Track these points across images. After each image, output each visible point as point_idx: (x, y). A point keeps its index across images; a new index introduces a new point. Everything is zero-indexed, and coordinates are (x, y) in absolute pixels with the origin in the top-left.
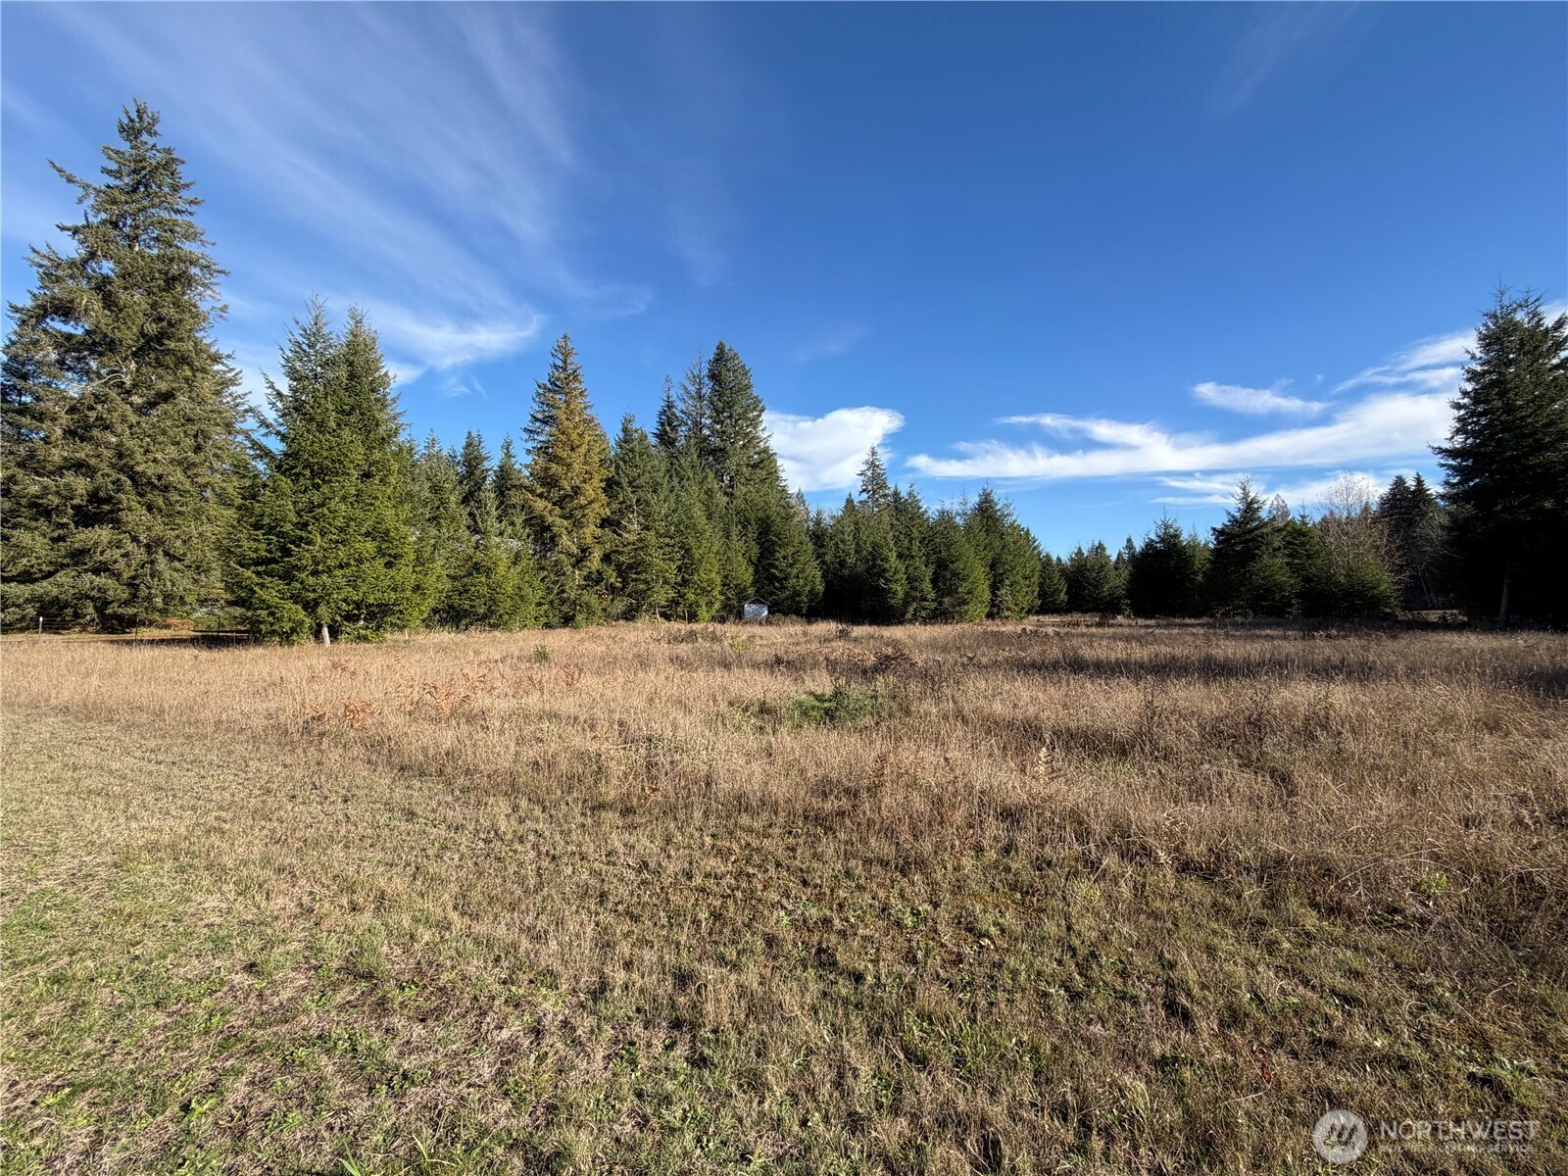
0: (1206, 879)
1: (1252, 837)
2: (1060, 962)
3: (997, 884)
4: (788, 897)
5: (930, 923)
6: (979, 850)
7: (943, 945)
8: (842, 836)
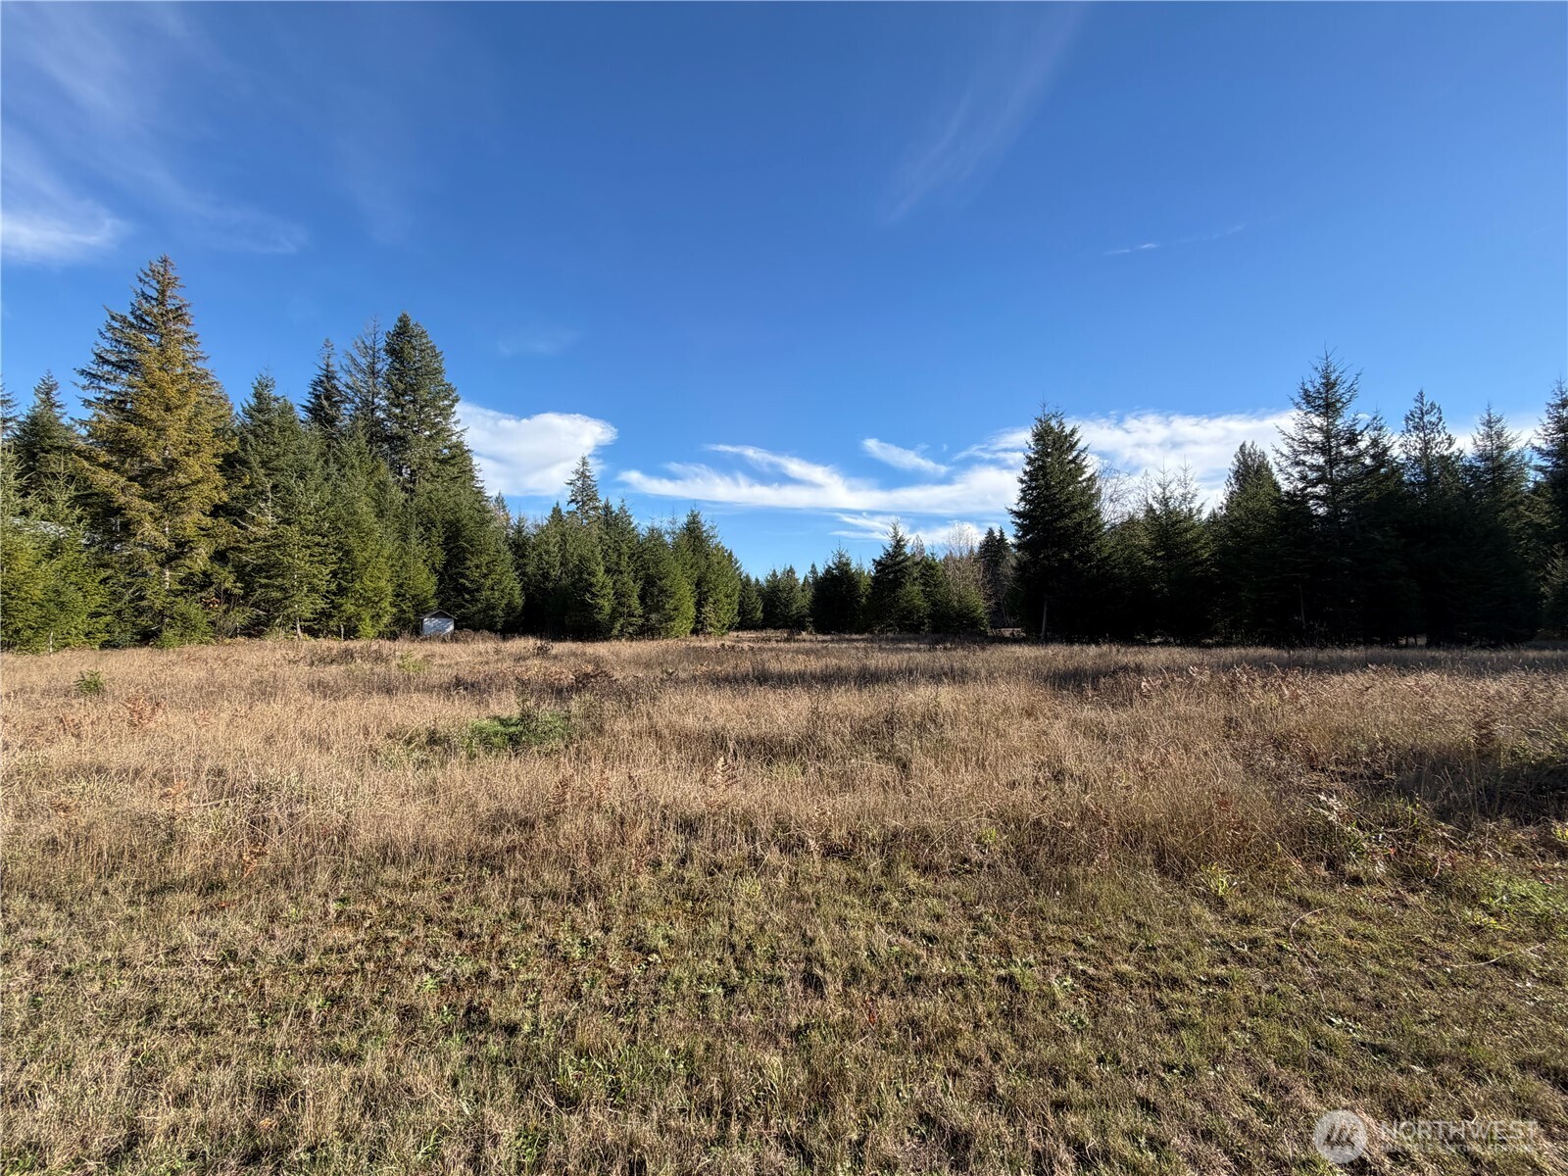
0: (845, 859)
1: (877, 816)
2: (720, 961)
3: (672, 896)
4: (436, 956)
5: (599, 950)
6: (657, 865)
7: (610, 971)
8: (512, 873)
